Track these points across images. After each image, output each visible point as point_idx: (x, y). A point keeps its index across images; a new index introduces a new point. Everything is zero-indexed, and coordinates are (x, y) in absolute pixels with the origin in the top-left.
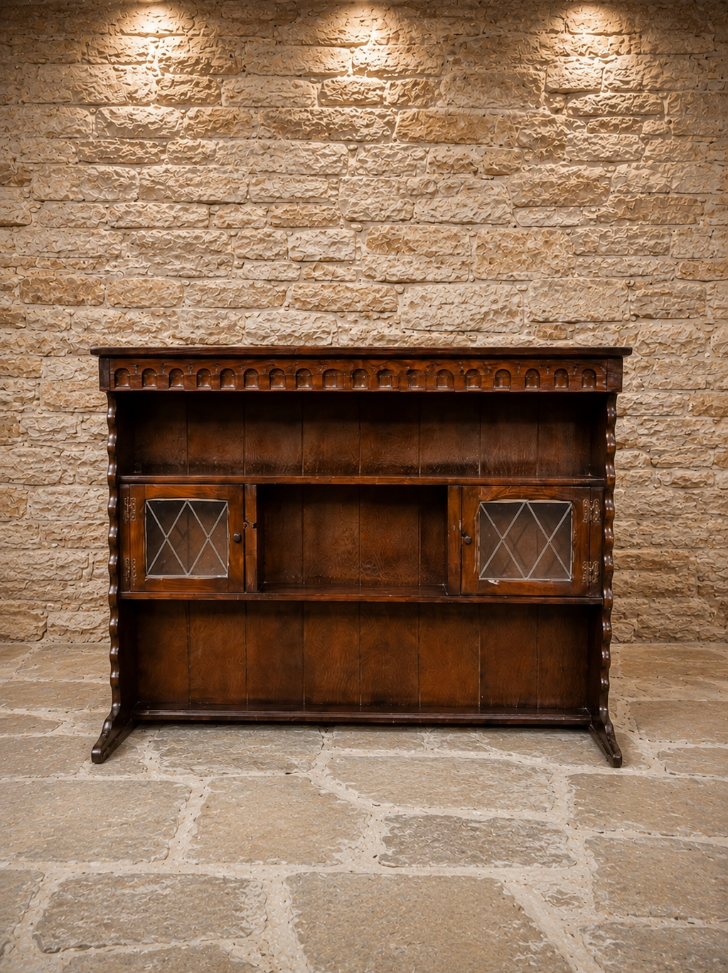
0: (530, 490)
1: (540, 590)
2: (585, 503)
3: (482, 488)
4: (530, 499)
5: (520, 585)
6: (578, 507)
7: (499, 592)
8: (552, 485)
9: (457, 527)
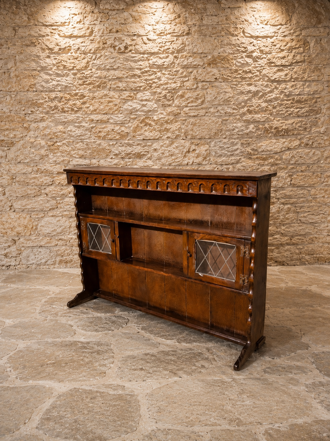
0: (216, 238)
1: (220, 282)
2: (242, 247)
3: (196, 234)
4: (217, 241)
5: (212, 279)
6: (238, 248)
7: (203, 280)
8: (226, 237)
9: (186, 248)
